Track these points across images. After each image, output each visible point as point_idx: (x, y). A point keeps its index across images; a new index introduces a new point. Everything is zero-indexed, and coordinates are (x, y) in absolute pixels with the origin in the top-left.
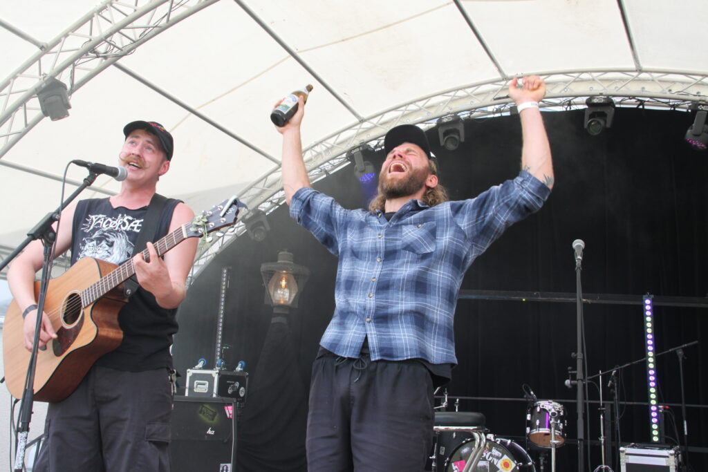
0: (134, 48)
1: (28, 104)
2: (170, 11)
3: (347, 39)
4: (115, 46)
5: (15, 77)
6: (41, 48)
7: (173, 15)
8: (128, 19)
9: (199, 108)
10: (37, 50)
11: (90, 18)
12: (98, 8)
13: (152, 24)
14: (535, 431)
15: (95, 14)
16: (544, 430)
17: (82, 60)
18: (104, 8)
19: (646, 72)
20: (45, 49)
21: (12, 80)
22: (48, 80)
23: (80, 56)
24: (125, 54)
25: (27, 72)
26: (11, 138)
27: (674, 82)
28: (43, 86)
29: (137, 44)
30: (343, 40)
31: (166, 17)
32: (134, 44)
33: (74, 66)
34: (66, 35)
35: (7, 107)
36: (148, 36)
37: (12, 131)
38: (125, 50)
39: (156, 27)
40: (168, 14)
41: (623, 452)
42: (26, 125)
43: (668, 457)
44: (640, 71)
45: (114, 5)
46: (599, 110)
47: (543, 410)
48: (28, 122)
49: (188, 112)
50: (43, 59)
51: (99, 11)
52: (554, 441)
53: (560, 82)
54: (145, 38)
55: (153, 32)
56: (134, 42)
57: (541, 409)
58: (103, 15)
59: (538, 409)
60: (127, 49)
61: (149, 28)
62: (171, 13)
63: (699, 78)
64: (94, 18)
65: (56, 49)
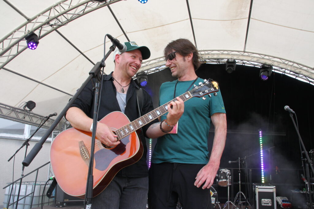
0: (67, 23)
1: (20, 43)
2: (85, 8)
3: (147, 29)
4: (60, 21)
5: (15, 31)
6: (28, 20)
7: (87, 10)
8: (65, 11)
9: (85, 52)
10: (26, 21)
11: (50, 9)
12: (54, 5)
13: (76, 13)
14: (220, 181)
15: (53, 8)
16: (224, 180)
17: (46, 26)
18: (57, 5)
19: (247, 52)
20: (29, 21)
21: (13, 33)
22: (30, 33)
23: (45, 24)
24: (63, 25)
25: (20, 30)
26: (10, 57)
27: (254, 57)
28: (28, 35)
29: (69, 21)
30: (145, 30)
31: (83, 11)
32: (68, 21)
33: (42, 28)
34: (39, 15)
35: (10, 44)
36: (74, 18)
37: (11, 54)
38: (63, 23)
39: (78, 14)
40: (84, 10)
41: (257, 187)
42: (18, 52)
43: (273, 189)
44: (244, 52)
45: (61, 4)
46: (231, 64)
47: (224, 172)
48: (19, 51)
49: (80, 53)
50: (28, 25)
51: (55, 6)
52: (229, 184)
53: (216, 54)
54: (73, 19)
55: (76, 17)
56: (68, 20)
57: (223, 172)
58: (56, 8)
59: (222, 172)
60: (65, 23)
61: (75, 14)
62: (86, 9)
63: (263, 56)
64: (52, 10)
65: (34, 21)
